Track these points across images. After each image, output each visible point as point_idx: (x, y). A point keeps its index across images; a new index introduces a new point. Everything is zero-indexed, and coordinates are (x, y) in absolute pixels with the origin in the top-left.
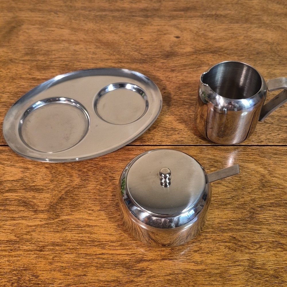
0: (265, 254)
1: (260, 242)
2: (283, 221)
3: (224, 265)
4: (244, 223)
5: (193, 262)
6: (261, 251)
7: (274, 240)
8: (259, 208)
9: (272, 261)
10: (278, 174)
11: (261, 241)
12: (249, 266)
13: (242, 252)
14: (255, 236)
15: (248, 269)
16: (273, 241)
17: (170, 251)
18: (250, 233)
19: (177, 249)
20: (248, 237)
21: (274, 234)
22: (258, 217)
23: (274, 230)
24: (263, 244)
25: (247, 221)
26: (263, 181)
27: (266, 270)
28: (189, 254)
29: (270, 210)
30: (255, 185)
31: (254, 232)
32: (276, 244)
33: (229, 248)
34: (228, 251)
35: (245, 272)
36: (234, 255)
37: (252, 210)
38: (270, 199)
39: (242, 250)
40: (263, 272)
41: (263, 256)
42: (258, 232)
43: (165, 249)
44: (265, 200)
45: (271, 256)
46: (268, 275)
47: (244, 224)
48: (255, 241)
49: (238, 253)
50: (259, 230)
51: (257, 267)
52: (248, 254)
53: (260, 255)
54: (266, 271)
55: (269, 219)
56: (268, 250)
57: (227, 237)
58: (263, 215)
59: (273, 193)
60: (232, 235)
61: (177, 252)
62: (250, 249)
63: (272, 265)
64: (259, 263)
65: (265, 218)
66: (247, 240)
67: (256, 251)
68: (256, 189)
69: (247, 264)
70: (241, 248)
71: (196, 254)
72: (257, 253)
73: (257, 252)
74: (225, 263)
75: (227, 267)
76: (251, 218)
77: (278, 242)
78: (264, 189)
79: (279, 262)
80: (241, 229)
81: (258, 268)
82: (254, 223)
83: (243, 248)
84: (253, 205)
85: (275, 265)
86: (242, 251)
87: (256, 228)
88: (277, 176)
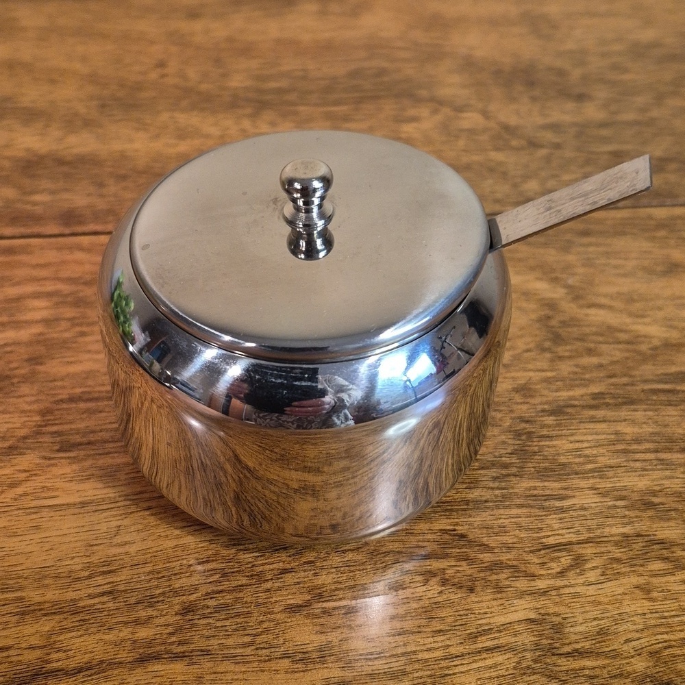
0: (600, 592)
1: (571, 544)
2: (652, 456)
3: (426, 655)
4: (497, 478)
5: (286, 656)
6: (581, 580)
7: (627, 530)
8: (549, 416)
9: (635, 618)
10: (606, 296)
11: (574, 538)
12: (537, 646)
13: (499, 592)
14: (549, 522)
15: (535, 661)
16: (626, 536)
17: (179, 617)
18: (525, 510)
19: (208, 607)
20: (520, 528)
21: (624, 507)
22: (551, 450)
23: (624, 493)
24: (588, 550)
25: (506, 466)
26: (554, 322)
27: (613, 657)
28: (266, 625)
29: (593, 420)
30: (521, 336)
31: (542, 508)
32: (638, 546)
33: (444, 582)
34: (441, 592)
35: (524, 674)
36: (467, 607)
37: (523, 425)
38: (586, 383)
39: (501, 585)
40: (604, 667)
41: (593, 598)
42: (558, 504)
43: (155, 613)
44: (571, 387)
45: (627, 597)
46: (626, 677)
47: (495, 479)
48: (552, 541)
49: (484, 598)
50: (562, 498)
51: (576, 650)
52: (528, 598)
53: (577, 595)
54: (617, 663)
55: (595, 452)
56: (608, 572)
57: (429, 536)
58: (570, 438)
59: (594, 360)
60: (451, 527)
61: (211, 621)
62: (532, 576)
63: (638, 635)
64: (581, 628)
65: (578, 450)
66: (515, 540)
67: (559, 582)
68: (528, 351)
69: (527, 639)
70: (495, 577)
71: (298, 619)
72: (567, 591)
73: (566, 586)
74: (429, 646)
75: (443, 664)
76: (523, 453)
77: (646, 539)
78: (562, 350)
79: (665, 618)
80: (486, 501)
81: (580, 654)
82: (538, 472)
83: (505, 576)
84: (525, 407)
85: (651, 631)
86: (498, 588)
87: (548, 492)
88: (603, 301)
